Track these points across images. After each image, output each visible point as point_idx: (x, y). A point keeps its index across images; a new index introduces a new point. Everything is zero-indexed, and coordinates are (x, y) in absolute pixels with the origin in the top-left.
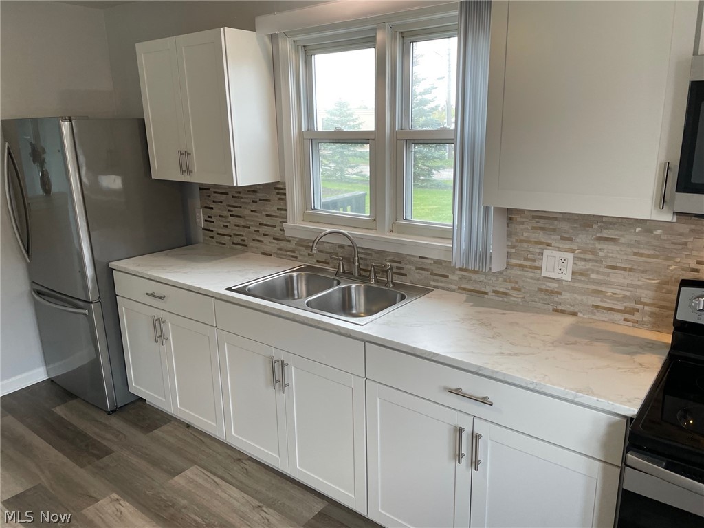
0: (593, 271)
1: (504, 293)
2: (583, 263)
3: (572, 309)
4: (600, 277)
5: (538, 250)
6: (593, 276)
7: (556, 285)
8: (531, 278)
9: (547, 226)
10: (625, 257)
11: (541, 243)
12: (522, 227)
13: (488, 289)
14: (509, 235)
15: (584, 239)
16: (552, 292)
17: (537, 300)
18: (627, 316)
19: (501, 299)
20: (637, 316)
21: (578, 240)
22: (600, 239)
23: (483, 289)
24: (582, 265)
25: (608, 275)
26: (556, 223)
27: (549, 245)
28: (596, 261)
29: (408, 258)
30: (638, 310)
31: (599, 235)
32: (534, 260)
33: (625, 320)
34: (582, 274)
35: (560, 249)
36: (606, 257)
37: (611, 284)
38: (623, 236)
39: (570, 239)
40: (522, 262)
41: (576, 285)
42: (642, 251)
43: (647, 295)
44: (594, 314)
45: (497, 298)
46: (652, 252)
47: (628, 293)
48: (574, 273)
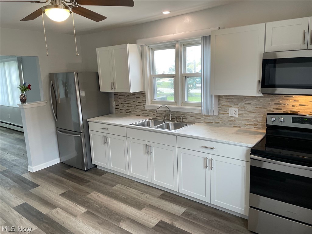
0: (244, 113)
1: (218, 122)
2: (241, 111)
3: (239, 126)
4: (246, 115)
5: (228, 108)
6: (244, 115)
7: (234, 119)
8: (226, 117)
9: (230, 101)
10: (253, 109)
11: (229, 106)
12: (223, 101)
13: (213, 121)
14: (219, 104)
15: (241, 104)
16: (233, 121)
17: (228, 123)
18: (255, 126)
19: (217, 124)
20: (257, 126)
21: (239, 104)
22: (245, 104)
23: (212, 122)
24: (241, 112)
25: (248, 114)
26: (233, 100)
27: (231, 106)
28: (245, 110)
29: (187, 113)
30: (258, 124)
31: (245, 103)
32: (227, 111)
33: (254, 127)
34: (241, 115)
35: (234, 107)
36: (248, 109)
37: (249, 117)
38: (252, 102)
39: (237, 104)
40: (223, 112)
41: (240, 118)
42: (257, 107)
43: (260, 120)
44: (245, 126)
45: (216, 124)
46: (260, 107)
47: (254, 119)
48: (238, 114)
